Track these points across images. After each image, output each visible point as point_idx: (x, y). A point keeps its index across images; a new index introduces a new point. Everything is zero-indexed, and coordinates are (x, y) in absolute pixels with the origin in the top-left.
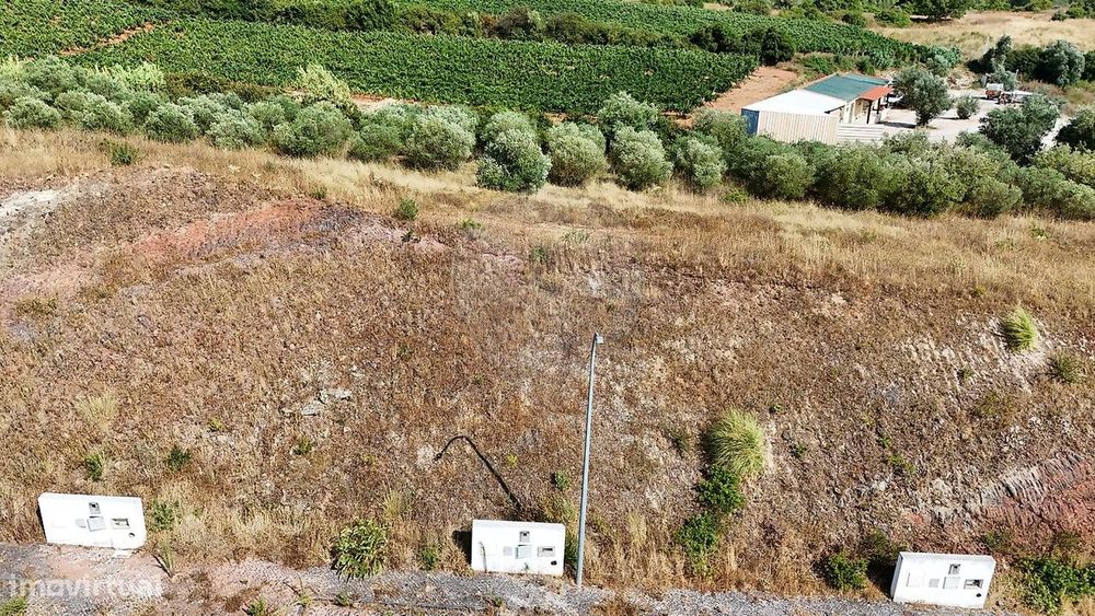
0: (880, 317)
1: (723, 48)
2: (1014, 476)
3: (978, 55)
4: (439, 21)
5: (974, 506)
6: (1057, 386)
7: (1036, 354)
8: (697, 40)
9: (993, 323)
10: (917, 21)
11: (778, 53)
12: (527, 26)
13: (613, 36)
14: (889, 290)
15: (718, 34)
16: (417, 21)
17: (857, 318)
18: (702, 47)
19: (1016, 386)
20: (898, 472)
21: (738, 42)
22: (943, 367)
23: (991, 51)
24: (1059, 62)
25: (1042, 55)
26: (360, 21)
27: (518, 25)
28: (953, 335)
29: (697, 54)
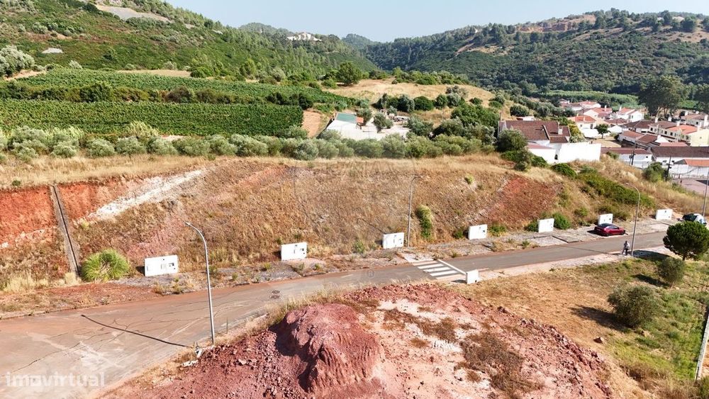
0: (439, 180)
1: (282, 103)
2: (481, 212)
3: (375, 101)
4: (137, 95)
5: (476, 219)
6: (481, 191)
7: (474, 185)
8: (270, 99)
9: (463, 179)
10: (339, 85)
11: (307, 105)
12: (188, 95)
13: (232, 99)
14: (438, 173)
15: (279, 97)
16: (125, 95)
17: (434, 181)
18: (273, 102)
19: (473, 192)
20: (458, 214)
21: (288, 100)
22: (457, 190)
23: (380, 99)
24: (406, 103)
25: (399, 100)
26: (91, 96)
27: (182, 96)
28: (456, 182)
29: (270, 105)
